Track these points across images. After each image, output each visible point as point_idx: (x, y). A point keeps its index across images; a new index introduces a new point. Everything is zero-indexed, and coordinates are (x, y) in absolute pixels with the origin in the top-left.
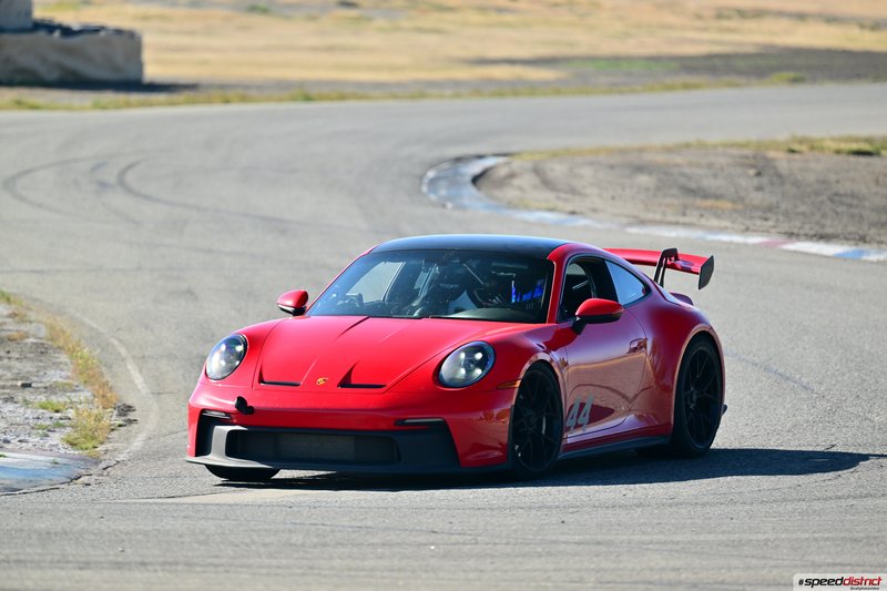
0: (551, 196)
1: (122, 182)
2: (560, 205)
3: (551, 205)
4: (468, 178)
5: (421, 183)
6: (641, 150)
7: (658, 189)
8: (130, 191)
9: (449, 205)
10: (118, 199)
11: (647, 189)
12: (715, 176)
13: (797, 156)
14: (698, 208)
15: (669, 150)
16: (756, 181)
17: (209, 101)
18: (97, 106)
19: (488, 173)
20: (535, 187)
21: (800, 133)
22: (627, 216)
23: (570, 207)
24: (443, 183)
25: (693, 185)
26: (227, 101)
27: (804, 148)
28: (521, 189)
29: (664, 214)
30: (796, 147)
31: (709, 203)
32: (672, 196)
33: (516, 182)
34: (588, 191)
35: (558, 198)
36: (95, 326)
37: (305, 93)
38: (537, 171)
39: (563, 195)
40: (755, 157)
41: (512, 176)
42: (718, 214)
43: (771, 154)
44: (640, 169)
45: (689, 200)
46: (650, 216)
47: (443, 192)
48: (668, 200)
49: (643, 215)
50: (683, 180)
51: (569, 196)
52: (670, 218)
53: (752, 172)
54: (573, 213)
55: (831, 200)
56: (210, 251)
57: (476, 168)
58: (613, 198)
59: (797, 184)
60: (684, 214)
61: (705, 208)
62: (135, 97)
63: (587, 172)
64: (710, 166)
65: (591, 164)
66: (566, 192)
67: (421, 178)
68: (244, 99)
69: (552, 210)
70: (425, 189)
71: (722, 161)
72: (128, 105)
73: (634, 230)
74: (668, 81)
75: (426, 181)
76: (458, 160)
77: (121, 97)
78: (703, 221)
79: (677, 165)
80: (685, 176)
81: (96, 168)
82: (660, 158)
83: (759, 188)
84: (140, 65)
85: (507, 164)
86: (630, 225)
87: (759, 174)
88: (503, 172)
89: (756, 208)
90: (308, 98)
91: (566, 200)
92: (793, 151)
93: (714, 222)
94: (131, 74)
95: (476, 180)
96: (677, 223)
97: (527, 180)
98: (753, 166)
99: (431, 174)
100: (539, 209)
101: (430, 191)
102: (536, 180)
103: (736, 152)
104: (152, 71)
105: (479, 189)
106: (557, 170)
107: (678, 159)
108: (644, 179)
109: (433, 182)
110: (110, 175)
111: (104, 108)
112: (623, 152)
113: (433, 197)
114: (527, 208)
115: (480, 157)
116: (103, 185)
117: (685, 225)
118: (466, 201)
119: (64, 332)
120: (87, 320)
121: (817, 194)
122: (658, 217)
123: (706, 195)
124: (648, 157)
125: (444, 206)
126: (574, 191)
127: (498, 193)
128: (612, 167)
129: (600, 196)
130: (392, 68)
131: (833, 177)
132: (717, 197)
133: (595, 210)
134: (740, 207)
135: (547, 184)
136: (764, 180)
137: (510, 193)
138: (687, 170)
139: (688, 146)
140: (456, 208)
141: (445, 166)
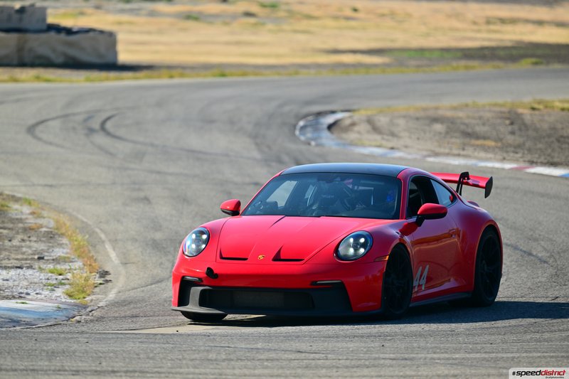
0: (378, 137)
1: (103, 128)
2: (384, 143)
3: (378, 144)
4: (325, 126)
5: (295, 129)
6: (437, 108)
7: (447, 133)
8: (108, 134)
9: (313, 143)
10: (100, 139)
11: (440, 133)
12: (484, 124)
13: (537, 112)
14: (473, 145)
15: (454, 108)
16: (510, 128)
17: (159, 77)
18: (88, 80)
19: (338, 123)
20: (368, 132)
21: (538, 97)
22: (427, 150)
23: (391, 145)
24: (309, 129)
25: (469, 130)
26: (171, 77)
27: (541, 107)
28: (359, 133)
29: (451, 149)
30: (536, 106)
31: (480, 142)
32: (456, 137)
33: (356, 128)
34: (402, 134)
35: (383, 139)
36: (85, 220)
37: (222, 70)
38: (370, 121)
39: (385, 137)
40: (509, 112)
41: (353, 124)
42: (485, 149)
43: (520, 111)
44: (436, 120)
45: (467, 140)
46: (442, 150)
47: (309, 135)
48: (454, 140)
49: (438, 150)
50: (463, 127)
51: (390, 138)
52: (456, 152)
53: (508, 122)
54: (392, 148)
55: (558, 140)
56: (159, 173)
57: (330, 119)
58: (418, 139)
59: (536, 130)
60: (464, 149)
61: (478, 146)
62: (112, 74)
63: (401, 122)
64: (480, 118)
65: (404, 117)
66: (388, 135)
67: (295, 126)
68: (182, 76)
69: (379, 146)
70: (297, 132)
71: (488, 115)
72: (107, 79)
73: (431, 159)
74: (454, 64)
75: (298, 127)
76: (320, 114)
77: (103, 74)
78: (476, 154)
79: (459, 118)
80: (465, 124)
81: (86, 120)
82: (449, 114)
83: (513, 133)
84: (115, 54)
85: (350, 117)
86: (429, 156)
87: (512, 124)
88: (348, 122)
89: (510, 145)
90: (223, 75)
91: (387, 140)
92: (533, 109)
93: (482, 154)
94: (109, 59)
95: (330, 127)
96: (459, 155)
97: (363, 127)
98: (508, 119)
99: (301, 123)
100: (370, 146)
101: (301, 134)
102: (368, 127)
103: (497, 109)
104: (124, 57)
105: (332, 133)
106: (382, 121)
107: (461, 114)
108: (438, 127)
109: (303, 128)
110: (96, 124)
111: (92, 81)
112: (425, 109)
113: (302, 138)
114: (363, 146)
115: (333, 112)
116: (91, 131)
117: (464, 156)
118: (324, 141)
119: (65, 224)
120: (80, 216)
121: (549, 136)
122: (447, 151)
123: (478, 137)
124: (441, 113)
125: (309, 144)
126: (393, 134)
127: (344, 136)
128: (417, 119)
129: (410, 138)
130: (278, 56)
131: (559, 126)
132: (485, 138)
133: (406, 147)
134: (499, 144)
135: (376, 129)
136: (516, 127)
137: (352, 136)
138: (466, 121)
139: (467, 105)
140: (317, 145)
141: (310, 118)
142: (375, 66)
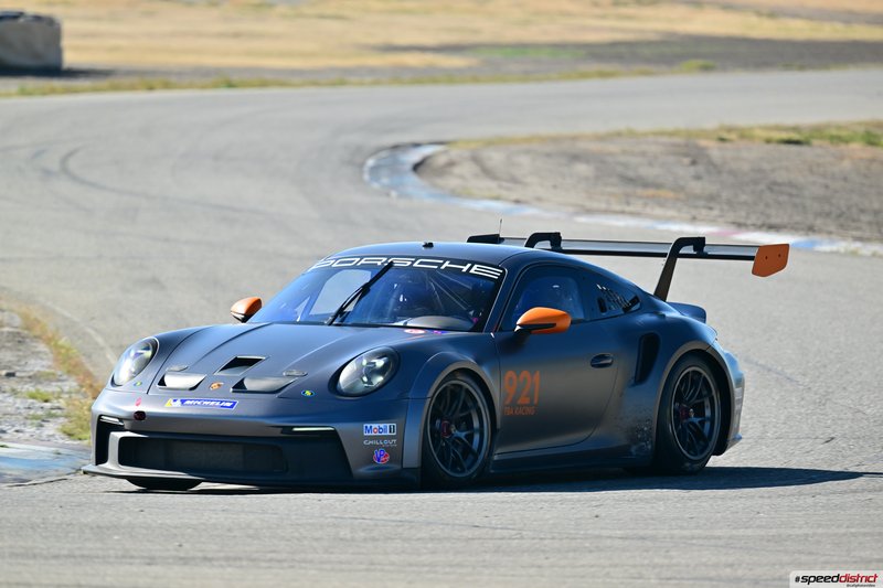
0: (493, 184)
1: (65, 170)
2: (504, 193)
3: (494, 194)
4: (408, 167)
5: (361, 172)
6: (574, 138)
7: (598, 178)
8: (74, 178)
9: (394, 194)
10: (64, 187)
11: (587, 179)
12: (650, 164)
13: (727, 145)
14: (641, 197)
15: (601, 138)
16: (692, 170)
18: (23, 92)
19: (428, 162)
20: (476, 176)
21: (730, 121)
22: (572, 205)
23: (514, 196)
24: (384, 172)
25: (631, 174)
26: (151, 88)
27: (733, 136)
28: (462, 177)
29: (609, 203)
30: (725, 135)
31: (651, 192)
32: (613, 185)
33: (457, 170)
34: (529, 179)
35: (500, 187)
36: (67, 314)
37: (226, 77)
38: (476, 159)
39: (505, 184)
40: (687, 145)
41: (451, 164)
42: (661, 203)
43: (703, 143)
44: (575, 157)
45: (630, 189)
46: (595, 205)
47: (385, 180)
48: (609, 189)
49: (589, 204)
50: (620, 169)
52: (615, 207)
53: (686, 161)
54: (517, 202)
55: (770, 189)
57: (415, 156)
58: (555, 187)
59: (732, 173)
60: (628, 203)
61: (648, 197)
62: (57, 83)
63: (524, 160)
64: (643, 154)
65: (527, 152)
66: (507, 181)
67: (362, 165)
68: (167, 86)
69: (497, 198)
70: (366, 177)
71: (653, 149)
72: (53, 91)
73: (583, 219)
75: (366, 169)
76: (396, 147)
78: (648, 210)
79: (611, 154)
80: (622, 164)
81: (36, 156)
82: (594, 147)
83: (698, 178)
84: (59, 52)
85: (445, 152)
86: (577, 214)
87: (694, 163)
88: (442, 160)
89: (698, 197)
90: (231, 85)
91: (508, 189)
92: (722, 140)
93: (658, 211)
94: (50, 60)
95: (417, 167)
97: (466, 169)
98: (686, 155)
99: (371, 162)
100: (484, 198)
101: (372, 179)
102: (475, 168)
103: (665, 139)
104: (70, 59)
105: (421, 177)
106: (495, 158)
107: (612, 147)
108: (582, 168)
109: (374, 169)
110: (52, 163)
112: (555, 140)
113: (376, 186)
114: (470, 196)
115: (417, 145)
116: (47, 173)
117: (632, 214)
118: (410, 190)
119: (38, 321)
120: (59, 310)
121: (756, 182)
122: (603, 206)
123: (646, 185)
124: (582, 146)
125: (388, 195)
126: (514, 180)
127: (440, 181)
128: (548, 155)
129: (542, 185)
131: (766, 166)
132: (658, 186)
133: (539, 199)
134: (682, 196)
135: (487, 172)
136: (700, 169)
137: (452, 182)
138: (623, 159)
139: (619, 134)
140: (402, 196)
141: (384, 154)
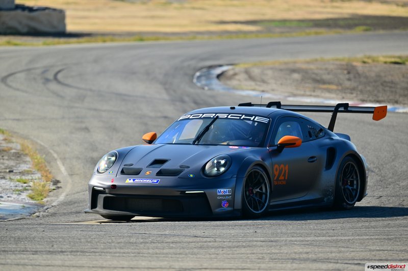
0: (253, 83)
1: (55, 78)
2: (257, 87)
3: (253, 88)
4: (215, 76)
5: (193, 79)
6: (295, 62)
7: (302, 80)
8: (59, 82)
9: (206, 88)
10: (53, 86)
11: (297, 80)
12: (329, 74)
13: (367, 65)
14: (320, 89)
15: (308, 63)
16: (347, 76)
17: (96, 41)
18: (45, 44)
19: (224, 73)
20: (246, 80)
21: (368, 54)
22: (288, 92)
23: (262, 89)
24: (203, 78)
25: (318, 78)
26: (104, 41)
27: (370, 61)
28: (239, 80)
29: (305, 91)
30: (366, 60)
31: (325, 86)
32: (309, 83)
33: (237, 77)
34: (270, 81)
35: (256, 85)
36: (42, 144)
37: (140, 36)
38: (247, 72)
39: (259, 83)
40: (347, 65)
41: (235, 74)
42: (329, 91)
43: (355, 64)
44: (294, 71)
45: (317, 85)
46: (299, 92)
47: (204, 82)
48: (307, 85)
49: (296, 92)
50: (314, 76)
51: (262, 84)
52: (308, 93)
53: (346, 72)
54: (263, 91)
55: (382, 84)
56: (95, 110)
57: (218, 71)
58: (281, 84)
59: (366, 77)
60: (314, 91)
61: (324, 89)
62: (62, 40)
63: (270, 72)
64: (326, 69)
65: (272, 69)
67: (193, 76)
68: (112, 40)
69: (254, 90)
70: (195, 80)
71: (331, 67)
72: (59, 43)
73: (291, 99)
74: (308, 31)
75: (195, 77)
76: (210, 67)
77: (56, 40)
78: (323, 95)
79: (311, 69)
80: (315, 74)
81: (44, 72)
82: (304, 66)
83: (349, 80)
84: (64, 25)
85: (233, 69)
86: (289, 96)
87: (349, 73)
88: (231, 73)
89: (348, 88)
90: (142, 40)
91: (260, 86)
92: (364, 62)
93: (327, 95)
94: (60, 29)
95: (219, 76)
96: (311, 96)
97: (242, 76)
98: (346, 69)
99: (198, 74)
100: (247, 90)
101: (197, 82)
102: (245, 76)
103: (338, 63)
104: (70, 27)
105: (220, 81)
106: (256, 71)
107: (312, 66)
108: (296, 76)
109: (199, 77)
110: (50, 76)
111: (48, 44)
112: (286, 63)
113: (199, 84)
114: (242, 90)
115: (221, 66)
116: (47, 80)
117: (314, 96)
118: (214, 86)
119: (28, 147)
120: (39, 141)
121: (375, 81)
122: (302, 93)
123: (324, 83)
124: (298, 66)
125: (203, 89)
126: (264, 81)
127: (229, 82)
128: (281, 70)
129: (276, 83)
130: (181, 26)
131: (382, 74)
132: (329, 83)
133: (273, 90)
134: (340, 88)
135: (251, 78)
136: (351, 76)
137: (234, 83)
138: (316, 71)
139: (316, 60)
140: (210, 89)
141: (204, 70)
142: (251, 32)
